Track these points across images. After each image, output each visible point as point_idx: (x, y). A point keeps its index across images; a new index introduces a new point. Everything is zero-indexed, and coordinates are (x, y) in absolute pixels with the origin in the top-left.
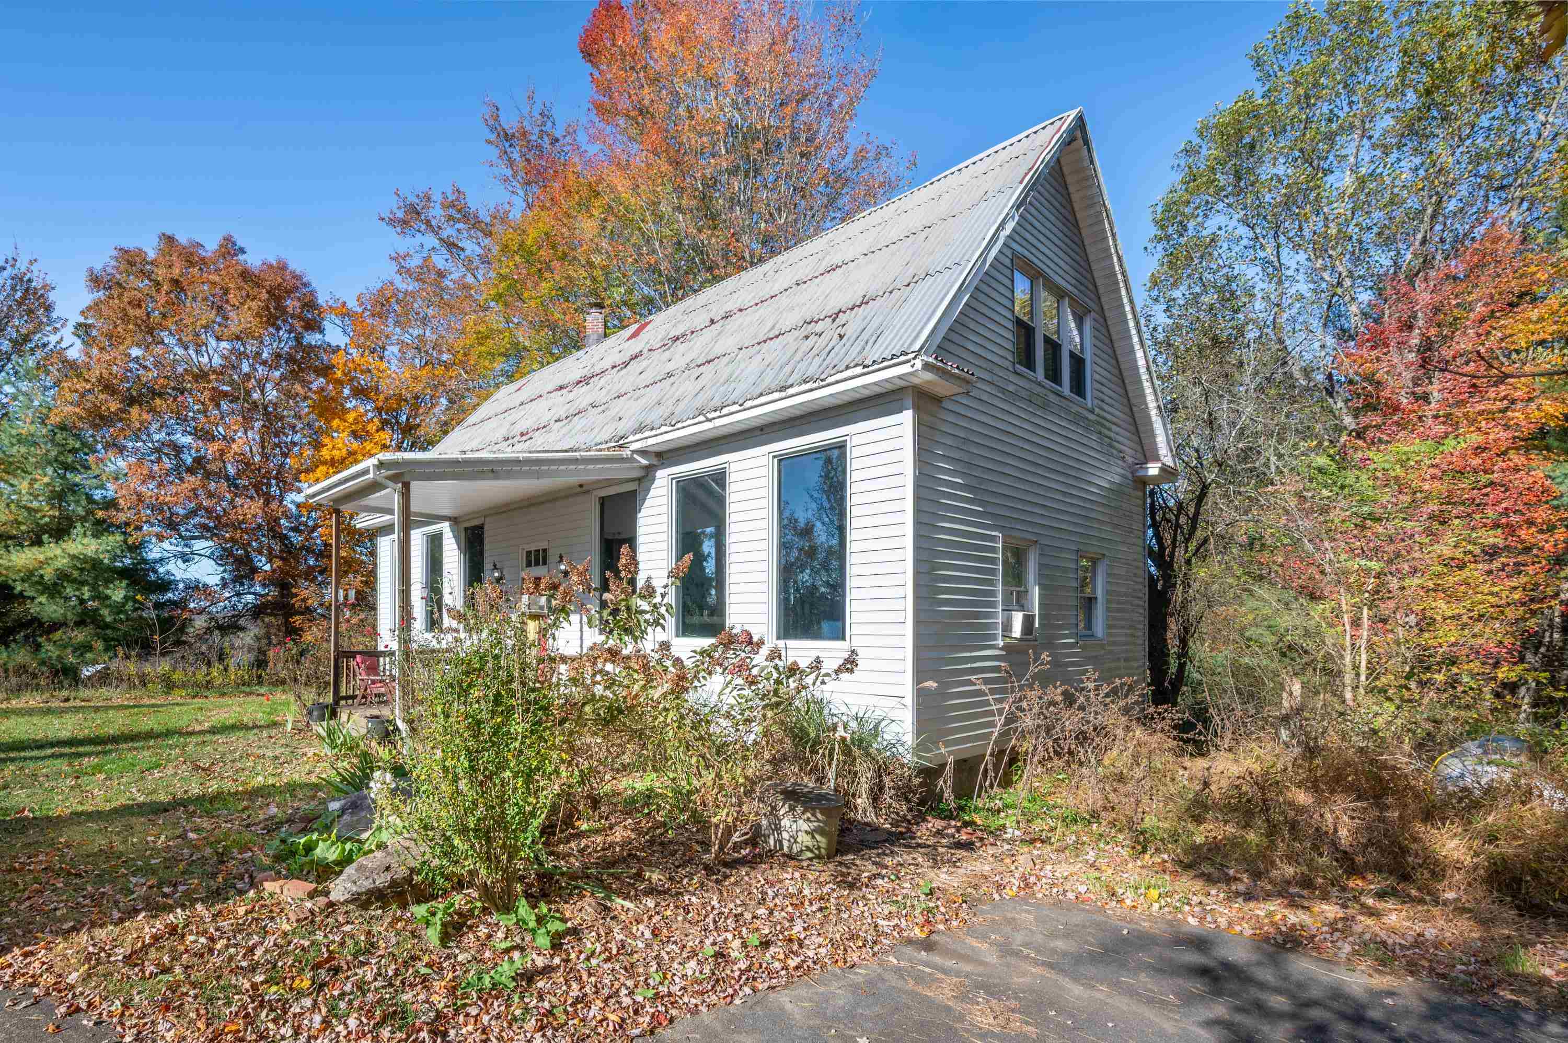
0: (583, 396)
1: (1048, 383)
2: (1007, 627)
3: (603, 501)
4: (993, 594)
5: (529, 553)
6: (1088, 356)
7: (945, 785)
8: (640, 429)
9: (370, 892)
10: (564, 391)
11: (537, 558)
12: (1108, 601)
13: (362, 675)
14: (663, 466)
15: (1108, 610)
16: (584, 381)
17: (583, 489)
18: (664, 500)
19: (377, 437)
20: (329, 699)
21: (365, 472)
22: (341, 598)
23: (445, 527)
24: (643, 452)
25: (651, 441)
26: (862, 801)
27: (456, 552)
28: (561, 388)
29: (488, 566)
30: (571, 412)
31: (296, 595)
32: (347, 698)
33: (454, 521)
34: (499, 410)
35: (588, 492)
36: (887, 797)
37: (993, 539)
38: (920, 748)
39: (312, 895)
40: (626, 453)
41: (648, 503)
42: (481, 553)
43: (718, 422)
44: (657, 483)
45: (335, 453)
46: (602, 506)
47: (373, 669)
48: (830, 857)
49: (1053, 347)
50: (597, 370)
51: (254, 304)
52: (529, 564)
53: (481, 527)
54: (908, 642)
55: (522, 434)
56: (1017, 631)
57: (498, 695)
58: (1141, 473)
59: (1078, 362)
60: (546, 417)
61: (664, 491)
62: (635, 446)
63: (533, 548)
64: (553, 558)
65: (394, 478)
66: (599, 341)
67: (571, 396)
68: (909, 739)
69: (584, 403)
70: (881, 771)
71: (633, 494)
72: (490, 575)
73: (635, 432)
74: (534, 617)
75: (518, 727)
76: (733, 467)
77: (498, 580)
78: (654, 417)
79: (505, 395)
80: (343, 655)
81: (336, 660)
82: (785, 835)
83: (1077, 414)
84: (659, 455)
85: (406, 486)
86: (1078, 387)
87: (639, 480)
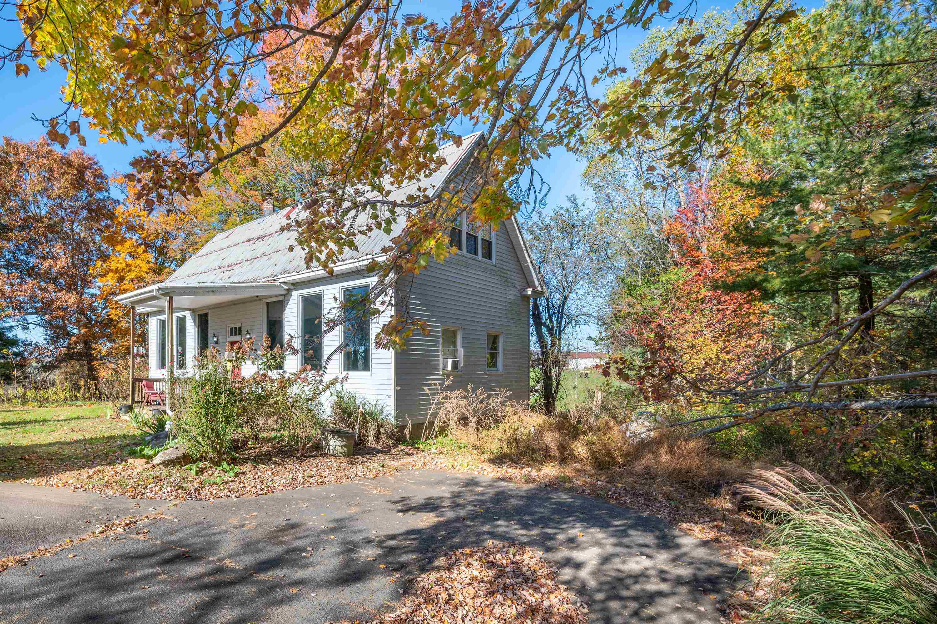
0: (261, 247)
1: (469, 255)
2: (445, 367)
3: (268, 304)
4: (438, 351)
5: (232, 329)
6: (493, 240)
7: (407, 433)
8: (284, 272)
9: (169, 461)
10: (251, 242)
11: (236, 331)
12: (505, 354)
13: (145, 390)
14: (295, 290)
15: (505, 358)
16: (261, 238)
17: (258, 298)
18: (296, 306)
19: (143, 257)
20: (130, 402)
21: (152, 291)
22: (135, 352)
23: (188, 314)
24: (285, 283)
25: (288, 279)
26: (371, 439)
27: (194, 327)
28: (250, 240)
29: (210, 335)
30: (254, 256)
31: (95, 349)
32: (138, 402)
33: (192, 310)
34: (216, 249)
35: (260, 300)
36: (382, 437)
37: (438, 327)
38: (396, 417)
39: (147, 463)
40: (277, 283)
41: (288, 306)
42: (207, 328)
43: (317, 273)
44: (293, 297)
45: (119, 265)
46: (268, 307)
47: (150, 387)
48: (348, 456)
49: (472, 238)
50: (268, 232)
51: (69, 177)
52: (232, 335)
53: (206, 315)
54: (392, 372)
55: (229, 266)
56: (449, 368)
57: (215, 389)
58: (524, 293)
59: (488, 245)
60: (241, 258)
61: (296, 301)
62: (281, 280)
63: (233, 326)
64: (244, 332)
65: (165, 295)
66: (270, 214)
67: (254, 246)
68: (393, 413)
69: (259, 252)
70: (380, 426)
71: (282, 301)
72: (212, 340)
73: (281, 274)
74: (231, 361)
75: (223, 399)
76: (325, 292)
77: (217, 342)
78: (289, 267)
79: (220, 240)
80: (136, 381)
81: (133, 383)
82: (331, 448)
83: (486, 268)
84: (293, 284)
85: (171, 298)
86: (488, 255)
87: (284, 295)
